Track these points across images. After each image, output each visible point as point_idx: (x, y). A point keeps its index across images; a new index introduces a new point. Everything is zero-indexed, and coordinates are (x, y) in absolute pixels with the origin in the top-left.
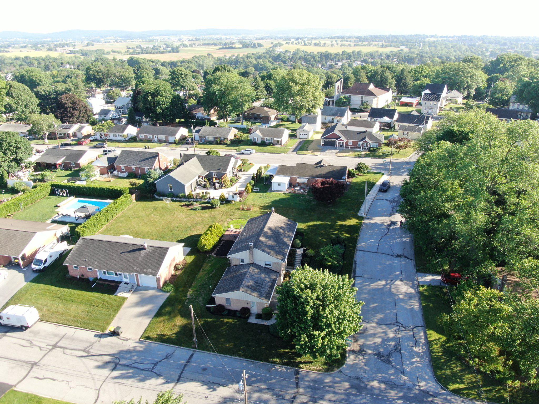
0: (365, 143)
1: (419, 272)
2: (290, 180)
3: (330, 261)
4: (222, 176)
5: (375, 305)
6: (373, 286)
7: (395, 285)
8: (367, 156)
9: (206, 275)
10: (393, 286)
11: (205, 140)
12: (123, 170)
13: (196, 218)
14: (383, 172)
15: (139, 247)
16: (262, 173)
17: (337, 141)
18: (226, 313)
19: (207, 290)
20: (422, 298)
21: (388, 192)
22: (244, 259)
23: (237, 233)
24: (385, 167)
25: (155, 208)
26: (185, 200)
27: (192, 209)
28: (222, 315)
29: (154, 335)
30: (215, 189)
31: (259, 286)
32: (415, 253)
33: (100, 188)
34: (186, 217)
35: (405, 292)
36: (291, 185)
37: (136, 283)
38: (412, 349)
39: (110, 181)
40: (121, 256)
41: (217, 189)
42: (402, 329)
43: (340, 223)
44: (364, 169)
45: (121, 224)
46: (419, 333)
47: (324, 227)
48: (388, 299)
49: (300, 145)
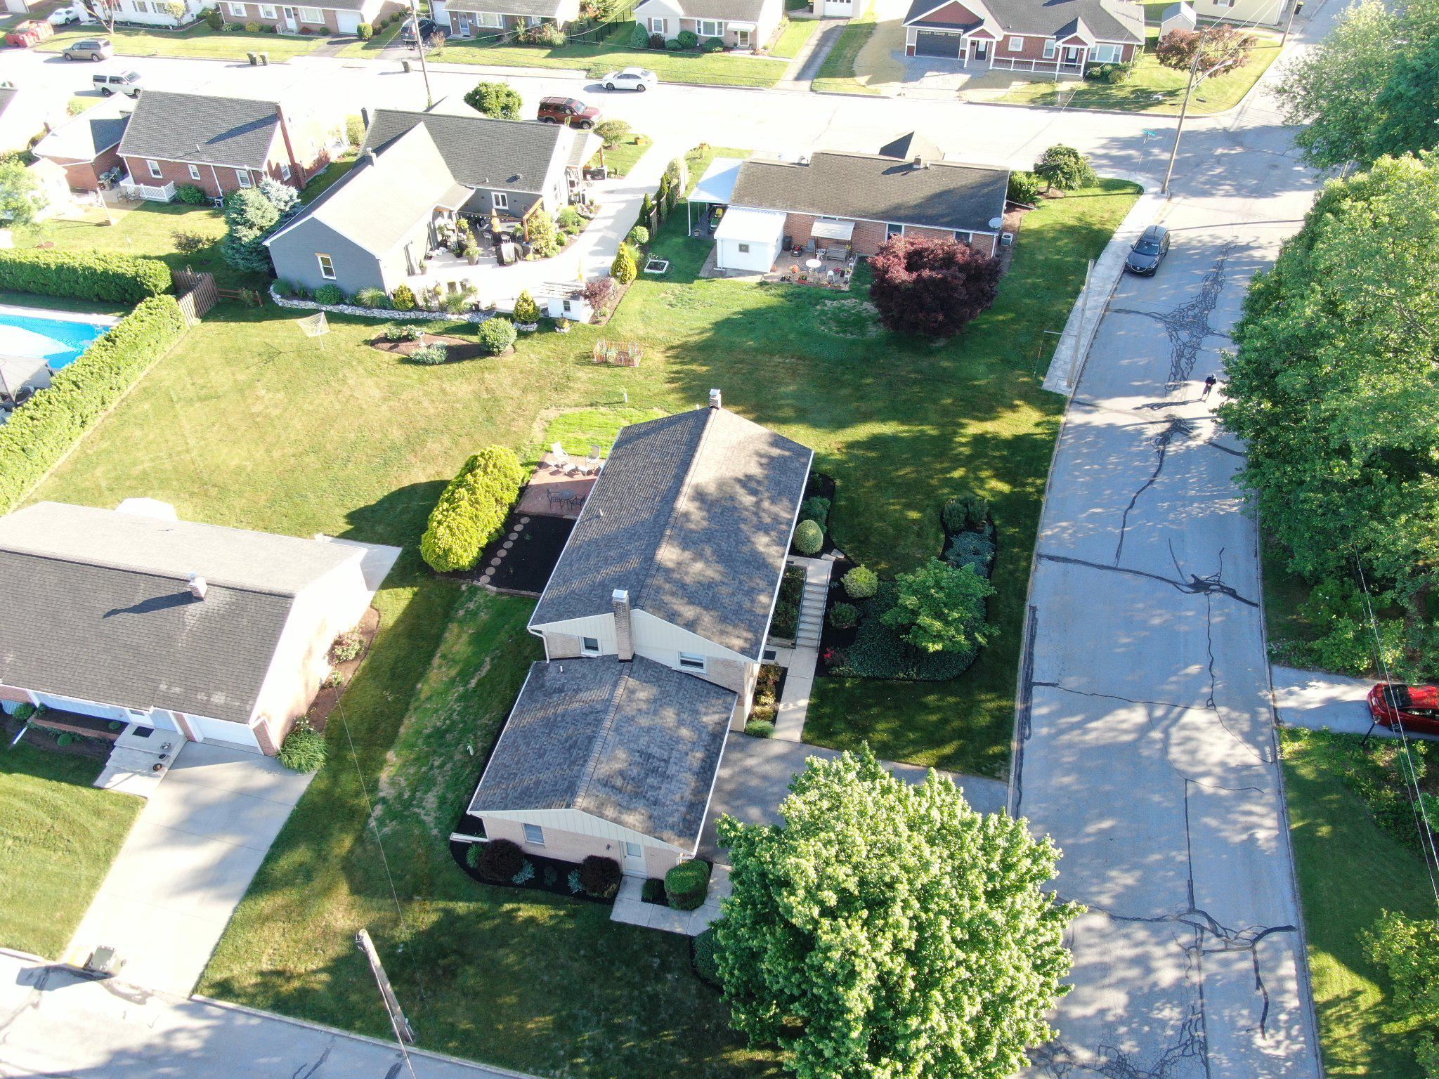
0: (1073, 47)
1: (1275, 663)
2: (786, 227)
3: (938, 637)
4: (526, 210)
5: (1106, 824)
6: (1100, 730)
7: (1184, 727)
8: (1078, 102)
9: (453, 681)
10: (1176, 734)
11: (474, 29)
12: (156, 172)
13: (426, 404)
14: (1139, 179)
15: (174, 590)
16: (682, 189)
17: (967, 38)
18: (527, 874)
19: (457, 757)
20: (1290, 795)
21: (1158, 276)
22: (595, 641)
23: (579, 477)
24: (1148, 154)
25: (271, 355)
26: (385, 314)
27: (408, 361)
28: (511, 884)
29: (244, 974)
30: (501, 262)
31: (655, 771)
32: (1264, 569)
33: (60, 268)
34: (385, 399)
35: (1223, 764)
36: (791, 246)
37: (180, 732)
38: (1249, 1042)
39: (107, 223)
40: (107, 626)
41: (509, 264)
42: (1213, 942)
43: (974, 428)
44: (1069, 176)
45: (138, 433)
46: (1277, 960)
47: (915, 446)
48: (1156, 798)
49: (827, 50)
